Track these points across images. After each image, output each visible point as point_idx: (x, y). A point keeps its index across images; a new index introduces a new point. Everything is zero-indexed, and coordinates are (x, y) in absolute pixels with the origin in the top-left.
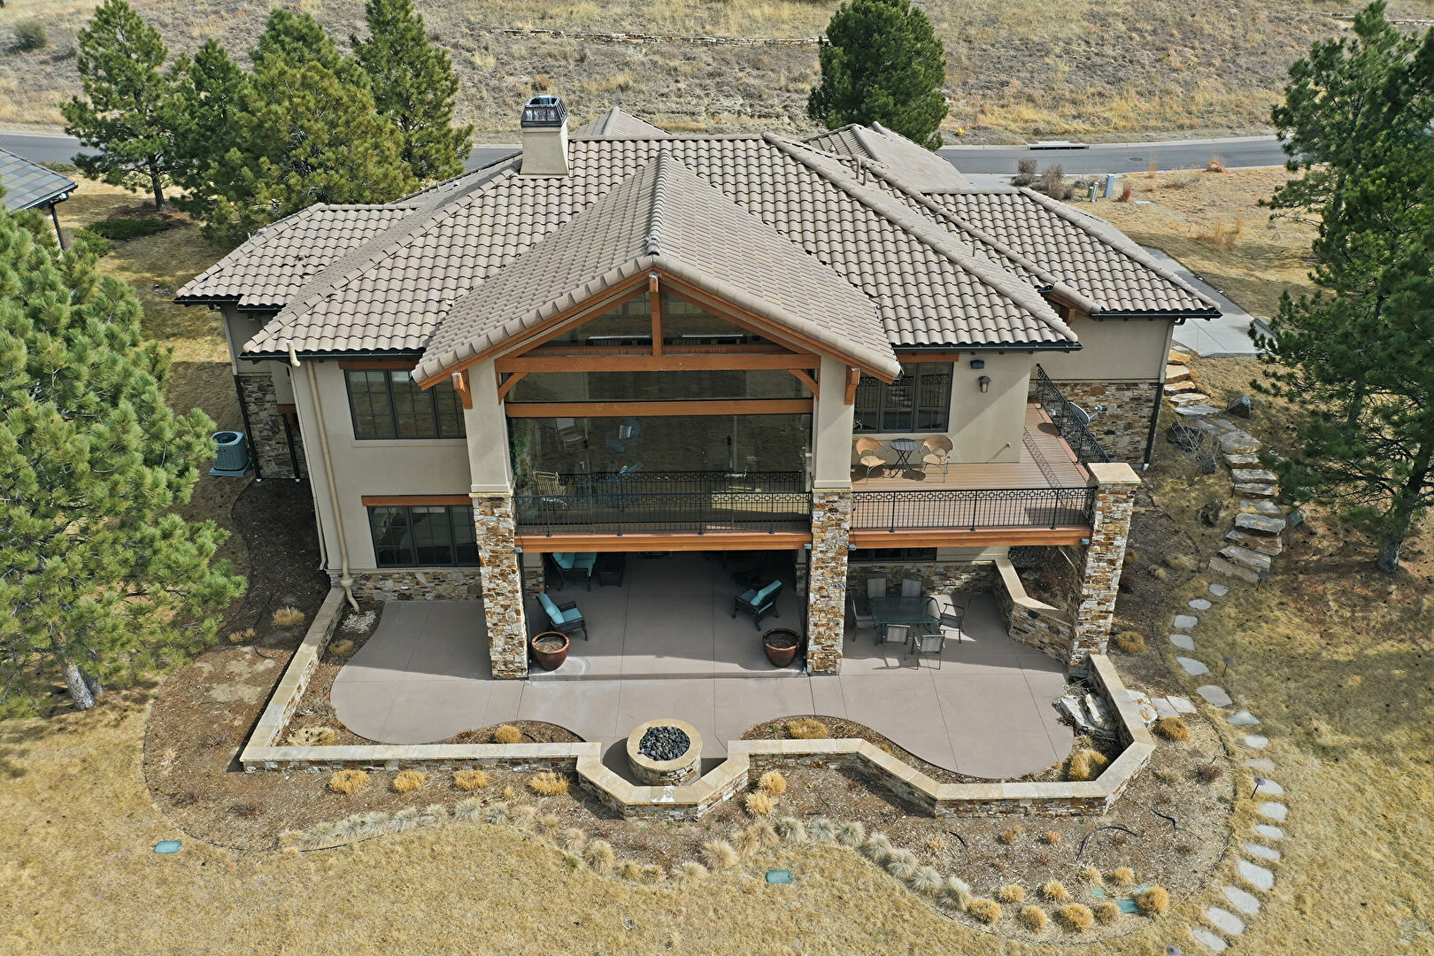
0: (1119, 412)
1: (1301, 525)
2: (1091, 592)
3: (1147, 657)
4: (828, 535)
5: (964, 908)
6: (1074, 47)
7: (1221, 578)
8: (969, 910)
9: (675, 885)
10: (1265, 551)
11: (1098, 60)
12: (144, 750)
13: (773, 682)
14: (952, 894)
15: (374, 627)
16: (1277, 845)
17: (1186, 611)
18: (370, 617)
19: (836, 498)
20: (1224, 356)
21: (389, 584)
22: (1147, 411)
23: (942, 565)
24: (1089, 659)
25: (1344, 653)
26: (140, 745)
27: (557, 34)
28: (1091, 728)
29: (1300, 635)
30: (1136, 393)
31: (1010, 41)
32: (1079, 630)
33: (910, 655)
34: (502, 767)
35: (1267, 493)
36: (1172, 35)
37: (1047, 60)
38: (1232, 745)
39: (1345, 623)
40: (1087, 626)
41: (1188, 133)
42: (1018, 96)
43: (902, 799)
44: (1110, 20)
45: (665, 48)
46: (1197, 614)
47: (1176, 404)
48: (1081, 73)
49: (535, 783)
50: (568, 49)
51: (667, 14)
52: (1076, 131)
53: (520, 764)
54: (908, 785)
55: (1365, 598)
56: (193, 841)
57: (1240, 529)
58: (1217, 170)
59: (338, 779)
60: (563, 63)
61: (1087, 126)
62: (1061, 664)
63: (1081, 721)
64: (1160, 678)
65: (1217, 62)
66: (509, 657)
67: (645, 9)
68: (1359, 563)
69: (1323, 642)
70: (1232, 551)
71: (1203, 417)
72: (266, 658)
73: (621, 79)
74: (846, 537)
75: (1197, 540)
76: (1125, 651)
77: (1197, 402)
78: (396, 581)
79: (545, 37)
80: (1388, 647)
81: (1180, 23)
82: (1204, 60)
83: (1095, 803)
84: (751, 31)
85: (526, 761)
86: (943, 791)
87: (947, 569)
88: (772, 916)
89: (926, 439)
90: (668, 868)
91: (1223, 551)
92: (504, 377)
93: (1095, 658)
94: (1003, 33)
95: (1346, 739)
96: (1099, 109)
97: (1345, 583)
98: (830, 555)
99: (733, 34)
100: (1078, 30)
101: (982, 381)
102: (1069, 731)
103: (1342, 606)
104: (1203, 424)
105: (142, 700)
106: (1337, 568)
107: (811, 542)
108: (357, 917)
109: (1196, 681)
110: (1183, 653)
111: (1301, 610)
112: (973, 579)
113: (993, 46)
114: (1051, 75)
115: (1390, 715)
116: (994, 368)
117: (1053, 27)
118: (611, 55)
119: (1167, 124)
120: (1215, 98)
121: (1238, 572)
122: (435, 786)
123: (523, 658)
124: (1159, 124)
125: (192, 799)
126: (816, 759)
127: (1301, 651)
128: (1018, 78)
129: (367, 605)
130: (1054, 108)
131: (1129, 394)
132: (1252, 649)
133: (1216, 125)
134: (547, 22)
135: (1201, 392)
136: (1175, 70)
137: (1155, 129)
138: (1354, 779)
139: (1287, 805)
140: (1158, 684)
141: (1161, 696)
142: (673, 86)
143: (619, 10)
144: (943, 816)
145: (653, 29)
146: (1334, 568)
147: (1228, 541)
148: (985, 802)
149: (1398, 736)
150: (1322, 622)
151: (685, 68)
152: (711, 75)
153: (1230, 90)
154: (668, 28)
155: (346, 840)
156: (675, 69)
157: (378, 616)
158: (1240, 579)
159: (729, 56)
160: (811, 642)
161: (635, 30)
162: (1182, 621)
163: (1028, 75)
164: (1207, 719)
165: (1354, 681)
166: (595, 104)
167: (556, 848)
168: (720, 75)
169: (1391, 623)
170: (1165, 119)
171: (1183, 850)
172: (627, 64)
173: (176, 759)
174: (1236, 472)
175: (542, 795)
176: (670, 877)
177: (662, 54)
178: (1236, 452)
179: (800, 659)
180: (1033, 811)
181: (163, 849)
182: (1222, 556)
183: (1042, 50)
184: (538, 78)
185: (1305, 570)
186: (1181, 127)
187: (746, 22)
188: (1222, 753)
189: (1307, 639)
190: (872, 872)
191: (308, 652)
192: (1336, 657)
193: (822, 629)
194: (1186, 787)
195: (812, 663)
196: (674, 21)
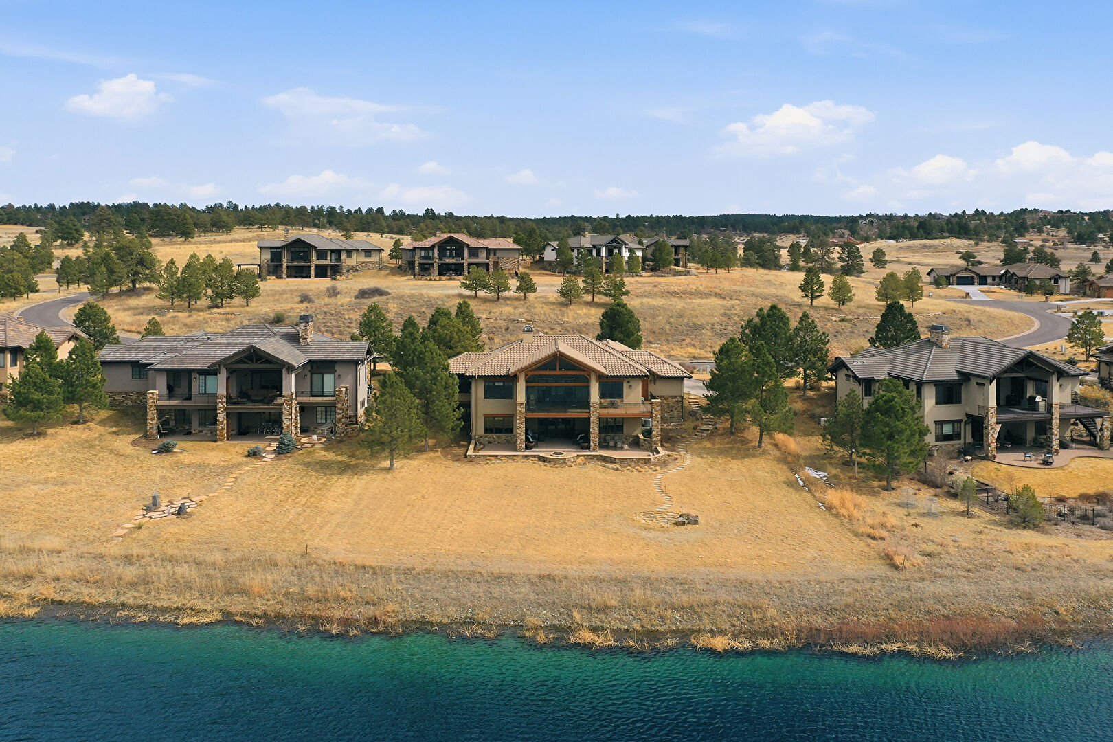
0: (673, 405)
2: (655, 430)
4: (594, 414)
13: (582, 453)
18: (482, 446)
19: (595, 405)
21: (487, 439)
22: (680, 404)
25: (716, 447)
32: (653, 441)
39: (719, 443)
40: (655, 439)
42: (688, 344)
45: (542, 325)
49: (531, 459)
51: (542, 312)
53: (527, 456)
55: (726, 439)
59: (488, 458)
60: (501, 330)
66: (521, 445)
74: (599, 416)
76: (665, 447)
77: (698, 407)
78: (489, 437)
79: (492, 320)
84: (578, 319)
87: (626, 436)
89: (618, 401)
90: (560, 466)
92: (526, 376)
93: (658, 448)
98: (595, 419)
99: (571, 320)
100: (717, 320)
101: (630, 386)
103: (720, 440)
104: (698, 411)
107: (590, 416)
110: (680, 448)
111: (710, 441)
112: (633, 440)
113: (680, 326)
114: (704, 337)
116: (632, 382)
123: (524, 446)
128: (690, 338)
129: (480, 444)
130: (704, 349)
131: (675, 400)
132: (696, 447)
134: (492, 315)
135: (700, 405)
143: (521, 310)
145: (537, 318)
150: (714, 443)
159: (569, 328)
160: (591, 443)
161: (529, 318)
163: (694, 337)
178: (705, 416)
185: (714, 435)
187: (576, 315)
191: (471, 448)
193: (593, 439)
195: (591, 448)
196: (545, 315)
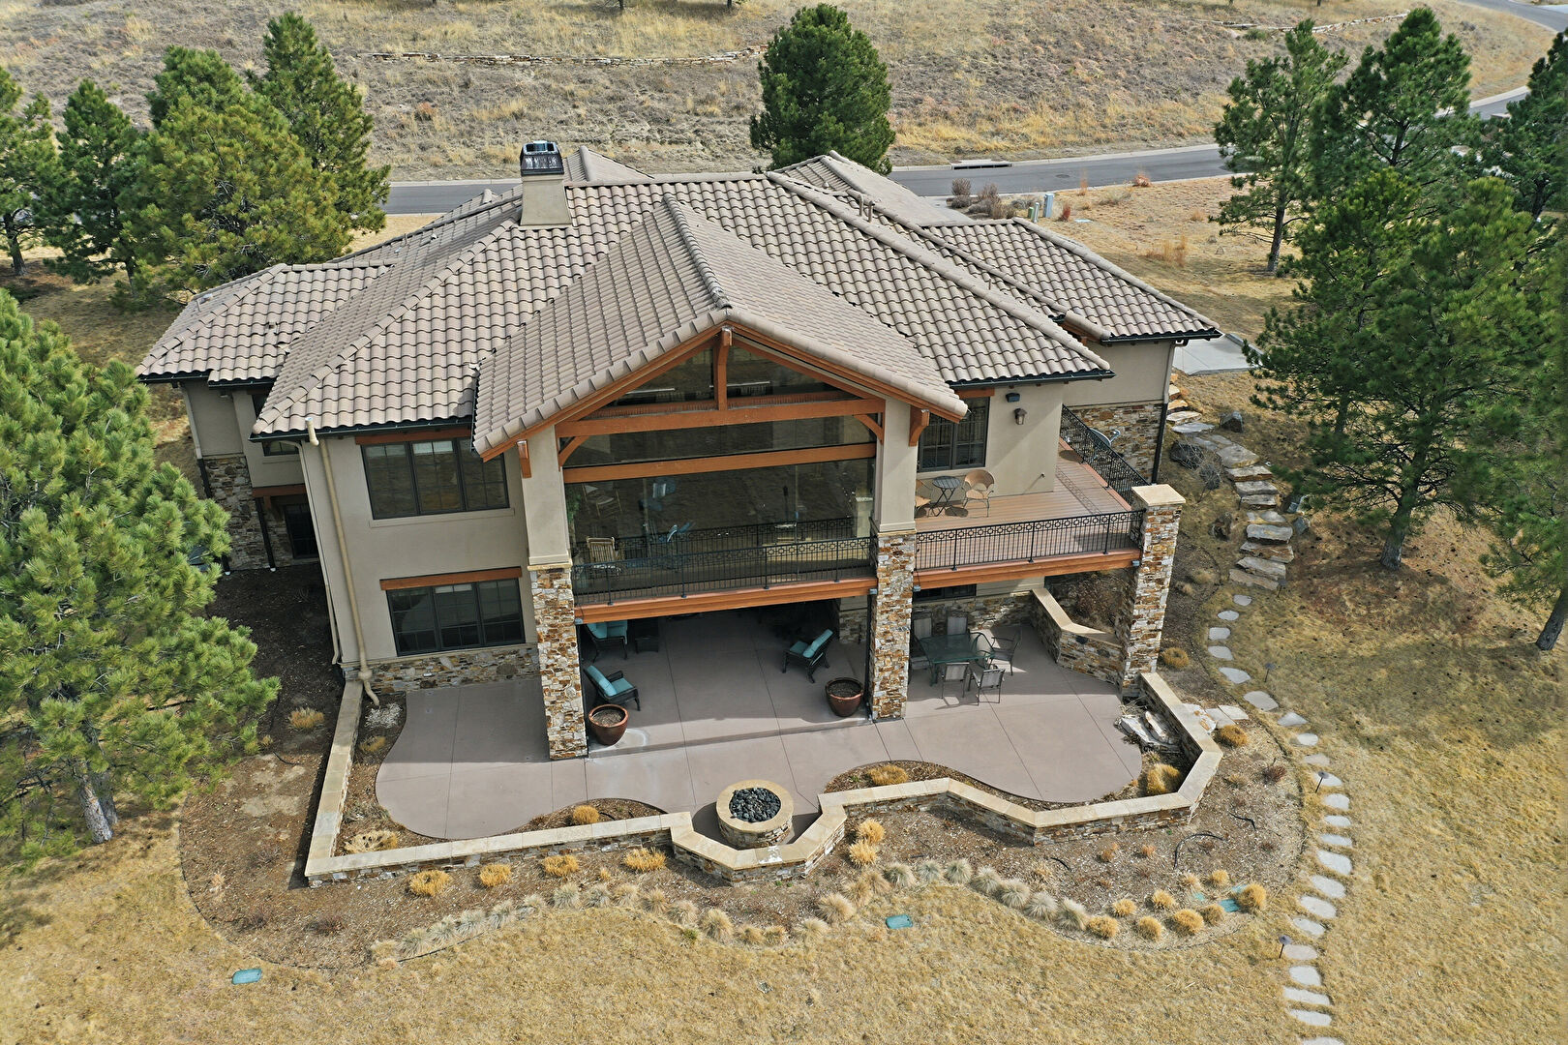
0: (1128, 434)
1: (1307, 532)
2: (1142, 612)
3: (1193, 671)
4: (894, 579)
5: (1083, 927)
6: (982, 61)
7: (1243, 588)
8: (1088, 928)
9: (800, 943)
10: (1279, 559)
11: (1005, 73)
12: (185, 878)
13: (840, 733)
14: (1069, 914)
15: (402, 719)
16: (1347, 833)
17: (1217, 623)
18: (394, 710)
19: (901, 541)
20: (1209, 373)
21: (411, 672)
22: (1152, 432)
23: (982, 600)
24: (1140, 678)
25: (1366, 649)
26: (178, 872)
27: (433, 58)
28: (1156, 744)
29: (1324, 635)
30: (1142, 415)
31: (917, 56)
32: (1130, 650)
33: (968, 691)
34: (591, 849)
35: (1271, 503)
36: (1075, 47)
37: (957, 75)
38: (1287, 745)
39: (1362, 620)
40: (1138, 646)
41: (1106, 147)
42: (934, 114)
43: (998, 832)
44: (1013, 32)
45: (558, 71)
46: (1228, 625)
47: (1173, 423)
48: (992, 88)
49: (629, 860)
50: (449, 73)
51: (553, 33)
52: (996, 148)
53: (608, 843)
54: (1004, 817)
55: (1377, 595)
56: (272, 967)
57: (1253, 540)
58: (1144, 185)
59: (417, 882)
60: (446, 89)
61: (1006, 143)
62: (1113, 685)
63: (1145, 738)
64: (1208, 689)
65: (1122, 73)
66: (568, 735)
67: (527, 28)
68: (1365, 563)
69: (1347, 641)
70: (1248, 562)
71: (1199, 434)
72: (293, 765)
73: (515, 105)
74: (910, 579)
75: (1213, 554)
76: (1172, 667)
77: (1191, 420)
78: (420, 667)
79: (420, 61)
80: (1403, 639)
81: (1081, 35)
82: (1109, 72)
83: (1180, 813)
84: (647, 51)
85: (615, 839)
86: (1040, 819)
87: (986, 603)
88: (904, 960)
89: (967, 474)
90: (789, 928)
91: (1240, 563)
92: (563, 443)
93: (1147, 677)
94: (909, 47)
95: (1386, 728)
96: (1016, 125)
97: (1357, 583)
98: (895, 598)
99: (628, 54)
100: (984, 45)
101: (1017, 414)
102: (1135, 749)
103: (1357, 604)
104: (1200, 441)
105: (166, 824)
106: (1347, 570)
107: (877, 587)
108: (481, 1019)
109: (1241, 688)
110: (1224, 663)
111: (1321, 612)
112: (1012, 612)
113: (900, 61)
114: (964, 90)
115: (1419, 700)
116: (1028, 400)
117: (959, 40)
118: (498, 79)
119: (1084, 139)
120: (1126, 110)
121: (1258, 581)
122: (522, 877)
123: (581, 736)
124: (1077, 139)
125: (259, 922)
126: (908, 803)
127: (1328, 651)
128: (931, 95)
129: (387, 698)
130: (971, 125)
131: (1135, 416)
132: (1285, 653)
133: (1131, 138)
134: (420, 43)
135: (1193, 410)
136: (1083, 83)
137: (1073, 144)
138: (1400, 764)
139: (1348, 795)
140: (1207, 696)
141: (1214, 707)
142: (572, 112)
143: (498, 29)
144: (1041, 843)
145: (539, 50)
146: (1344, 569)
147: (1244, 552)
148: (1080, 825)
149: (1430, 720)
150: (1341, 622)
151: (582, 92)
152: (611, 99)
153: (1139, 103)
154: (554, 50)
155: (444, 944)
156: (572, 94)
157: (403, 707)
158: (1260, 588)
159: (626, 78)
160: (877, 688)
161: (520, 51)
162: (1216, 633)
163: (940, 92)
164: (1260, 723)
165: (1382, 674)
166: (488, 134)
167: (670, 923)
168: (621, 99)
169: (1404, 616)
170: (1083, 134)
171: (1268, 848)
172: (516, 89)
173: (226, 883)
174: (1239, 485)
175: (640, 872)
176: (793, 936)
177: (555, 78)
178: (1237, 466)
179: (865, 706)
180: (1124, 828)
181: (242, 979)
182: (1240, 567)
183: (948, 65)
184: (421, 107)
185: (1318, 574)
186: (1098, 141)
187: (640, 41)
188: (1281, 754)
189: (1332, 640)
190: (988, 907)
191: (341, 753)
192: (1360, 653)
193: (887, 674)
194: (1255, 790)
195: (877, 709)
196: (561, 41)
